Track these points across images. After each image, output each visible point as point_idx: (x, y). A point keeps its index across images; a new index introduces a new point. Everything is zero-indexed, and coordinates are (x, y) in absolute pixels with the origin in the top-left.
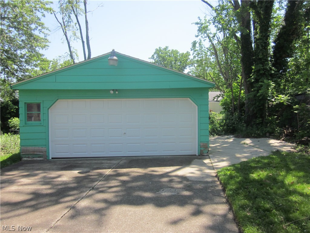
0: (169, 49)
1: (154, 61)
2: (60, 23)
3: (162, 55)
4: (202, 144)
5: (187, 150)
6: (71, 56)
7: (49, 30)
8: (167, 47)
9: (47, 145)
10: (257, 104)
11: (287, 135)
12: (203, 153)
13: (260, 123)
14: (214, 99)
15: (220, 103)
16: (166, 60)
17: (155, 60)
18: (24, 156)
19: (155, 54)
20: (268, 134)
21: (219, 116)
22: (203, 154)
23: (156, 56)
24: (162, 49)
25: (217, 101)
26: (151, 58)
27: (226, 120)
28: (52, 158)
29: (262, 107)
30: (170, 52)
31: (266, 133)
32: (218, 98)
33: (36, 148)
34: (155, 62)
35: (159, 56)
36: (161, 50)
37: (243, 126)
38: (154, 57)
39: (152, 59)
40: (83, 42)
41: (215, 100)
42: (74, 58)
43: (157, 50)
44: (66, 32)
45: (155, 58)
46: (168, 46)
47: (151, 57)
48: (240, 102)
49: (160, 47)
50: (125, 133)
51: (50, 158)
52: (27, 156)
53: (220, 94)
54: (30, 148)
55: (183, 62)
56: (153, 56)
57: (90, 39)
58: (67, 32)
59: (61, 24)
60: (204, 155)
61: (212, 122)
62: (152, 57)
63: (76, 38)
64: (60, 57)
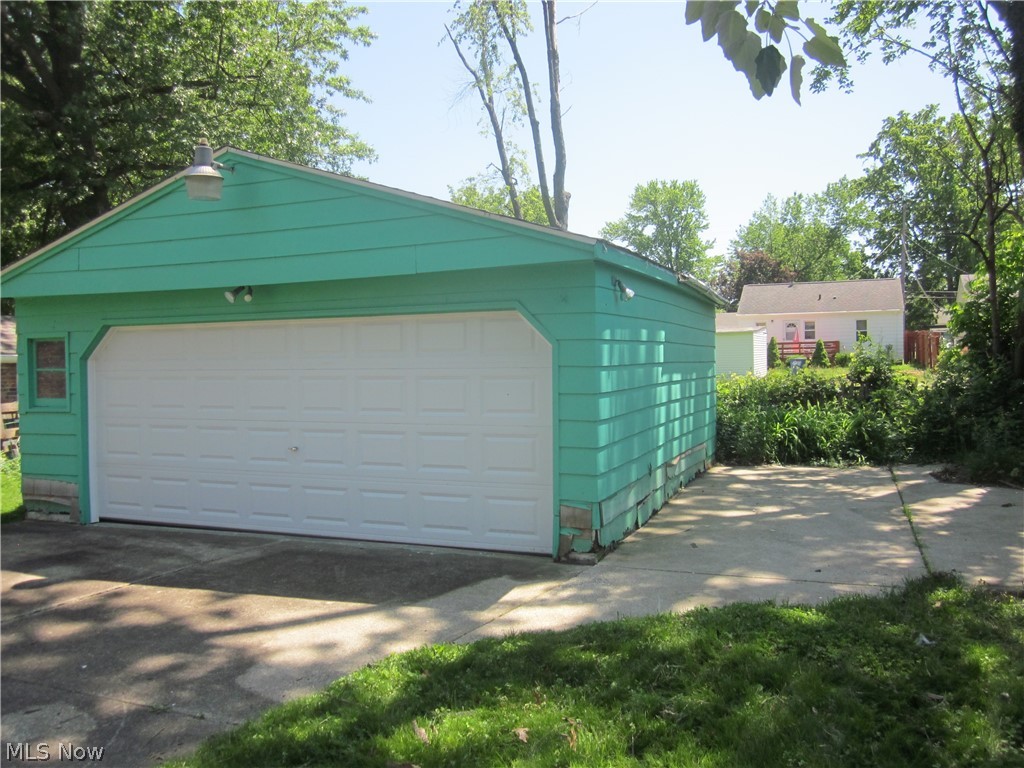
0: (938, 115)
1: (879, 165)
2: (471, 72)
3: (909, 138)
4: (565, 512)
5: (515, 532)
6: (506, 174)
7: (364, 98)
8: (932, 109)
9: (78, 477)
12: (573, 550)
16: (924, 157)
17: (882, 160)
18: (30, 506)
19: (880, 138)
22: (573, 555)
23: (888, 146)
24: (910, 118)
26: (868, 155)
28: (102, 520)
30: (944, 124)
33: (57, 484)
34: (883, 168)
35: (897, 144)
36: (907, 122)
38: (878, 151)
39: (872, 158)
40: (535, 124)
42: (514, 181)
43: (890, 121)
44: (491, 99)
45: (883, 152)
46: (935, 104)
47: (866, 150)
49: (902, 112)
50: (297, 448)
51: (94, 518)
52: (37, 508)
54: (44, 482)
56: (874, 145)
57: (562, 110)
58: (495, 97)
59: (474, 73)
60: (576, 562)
62: (871, 149)
63: (519, 115)
64: (470, 180)
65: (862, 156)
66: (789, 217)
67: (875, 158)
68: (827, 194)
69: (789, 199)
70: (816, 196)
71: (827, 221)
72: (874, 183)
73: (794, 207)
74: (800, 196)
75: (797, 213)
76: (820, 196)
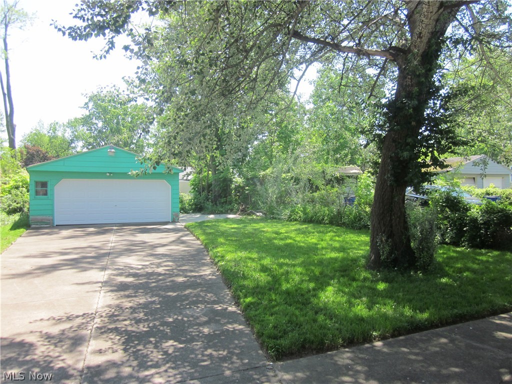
1: (88, 114)
4: (174, 213)
5: (163, 218)
9: (53, 215)
10: (221, 185)
11: (242, 211)
13: (224, 202)
14: (183, 178)
15: (189, 183)
17: (89, 111)
18: (33, 224)
19: (89, 101)
20: (229, 211)
21: (188, 197)
22: (175, 221)
23: (93, 105)
25: (186, 180)
27: (194, 200)
28: (57, 225)
29: (225, 188)
31: (228, 210)
32: (188, 176)
33: (44, 217)
34: (90, 115)
35: (97, 106)
37: (209, 205)
38: (88, 107)
39: (85, 109)
40: (4, 94)
41: (185, 178)
45: (90, 108)
47: (83, 106)
48: (208, 183)
50: (116, 205)
51: (55, 225)
52: (36, 224)
53: (190, 172)
54: (40, 217)
55: (136, 118)
56: (86, 104)
61: (182, 202)
62: (85, 105)
65: (82, 108)
66: (51, 131)
67: (87, 109)
68: (68, 123)
69: (52, 123)
70: (63, 124)
71: (68, 135)
72: (86, 121)
73: (54, 128)
74: (57, 123)
75: (55, 130)
76: (65, 124)
